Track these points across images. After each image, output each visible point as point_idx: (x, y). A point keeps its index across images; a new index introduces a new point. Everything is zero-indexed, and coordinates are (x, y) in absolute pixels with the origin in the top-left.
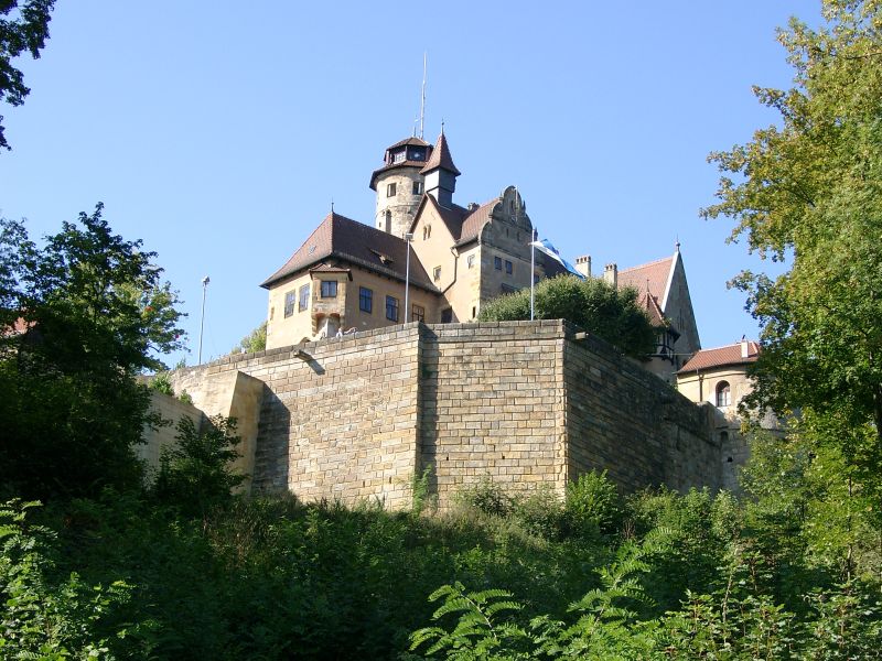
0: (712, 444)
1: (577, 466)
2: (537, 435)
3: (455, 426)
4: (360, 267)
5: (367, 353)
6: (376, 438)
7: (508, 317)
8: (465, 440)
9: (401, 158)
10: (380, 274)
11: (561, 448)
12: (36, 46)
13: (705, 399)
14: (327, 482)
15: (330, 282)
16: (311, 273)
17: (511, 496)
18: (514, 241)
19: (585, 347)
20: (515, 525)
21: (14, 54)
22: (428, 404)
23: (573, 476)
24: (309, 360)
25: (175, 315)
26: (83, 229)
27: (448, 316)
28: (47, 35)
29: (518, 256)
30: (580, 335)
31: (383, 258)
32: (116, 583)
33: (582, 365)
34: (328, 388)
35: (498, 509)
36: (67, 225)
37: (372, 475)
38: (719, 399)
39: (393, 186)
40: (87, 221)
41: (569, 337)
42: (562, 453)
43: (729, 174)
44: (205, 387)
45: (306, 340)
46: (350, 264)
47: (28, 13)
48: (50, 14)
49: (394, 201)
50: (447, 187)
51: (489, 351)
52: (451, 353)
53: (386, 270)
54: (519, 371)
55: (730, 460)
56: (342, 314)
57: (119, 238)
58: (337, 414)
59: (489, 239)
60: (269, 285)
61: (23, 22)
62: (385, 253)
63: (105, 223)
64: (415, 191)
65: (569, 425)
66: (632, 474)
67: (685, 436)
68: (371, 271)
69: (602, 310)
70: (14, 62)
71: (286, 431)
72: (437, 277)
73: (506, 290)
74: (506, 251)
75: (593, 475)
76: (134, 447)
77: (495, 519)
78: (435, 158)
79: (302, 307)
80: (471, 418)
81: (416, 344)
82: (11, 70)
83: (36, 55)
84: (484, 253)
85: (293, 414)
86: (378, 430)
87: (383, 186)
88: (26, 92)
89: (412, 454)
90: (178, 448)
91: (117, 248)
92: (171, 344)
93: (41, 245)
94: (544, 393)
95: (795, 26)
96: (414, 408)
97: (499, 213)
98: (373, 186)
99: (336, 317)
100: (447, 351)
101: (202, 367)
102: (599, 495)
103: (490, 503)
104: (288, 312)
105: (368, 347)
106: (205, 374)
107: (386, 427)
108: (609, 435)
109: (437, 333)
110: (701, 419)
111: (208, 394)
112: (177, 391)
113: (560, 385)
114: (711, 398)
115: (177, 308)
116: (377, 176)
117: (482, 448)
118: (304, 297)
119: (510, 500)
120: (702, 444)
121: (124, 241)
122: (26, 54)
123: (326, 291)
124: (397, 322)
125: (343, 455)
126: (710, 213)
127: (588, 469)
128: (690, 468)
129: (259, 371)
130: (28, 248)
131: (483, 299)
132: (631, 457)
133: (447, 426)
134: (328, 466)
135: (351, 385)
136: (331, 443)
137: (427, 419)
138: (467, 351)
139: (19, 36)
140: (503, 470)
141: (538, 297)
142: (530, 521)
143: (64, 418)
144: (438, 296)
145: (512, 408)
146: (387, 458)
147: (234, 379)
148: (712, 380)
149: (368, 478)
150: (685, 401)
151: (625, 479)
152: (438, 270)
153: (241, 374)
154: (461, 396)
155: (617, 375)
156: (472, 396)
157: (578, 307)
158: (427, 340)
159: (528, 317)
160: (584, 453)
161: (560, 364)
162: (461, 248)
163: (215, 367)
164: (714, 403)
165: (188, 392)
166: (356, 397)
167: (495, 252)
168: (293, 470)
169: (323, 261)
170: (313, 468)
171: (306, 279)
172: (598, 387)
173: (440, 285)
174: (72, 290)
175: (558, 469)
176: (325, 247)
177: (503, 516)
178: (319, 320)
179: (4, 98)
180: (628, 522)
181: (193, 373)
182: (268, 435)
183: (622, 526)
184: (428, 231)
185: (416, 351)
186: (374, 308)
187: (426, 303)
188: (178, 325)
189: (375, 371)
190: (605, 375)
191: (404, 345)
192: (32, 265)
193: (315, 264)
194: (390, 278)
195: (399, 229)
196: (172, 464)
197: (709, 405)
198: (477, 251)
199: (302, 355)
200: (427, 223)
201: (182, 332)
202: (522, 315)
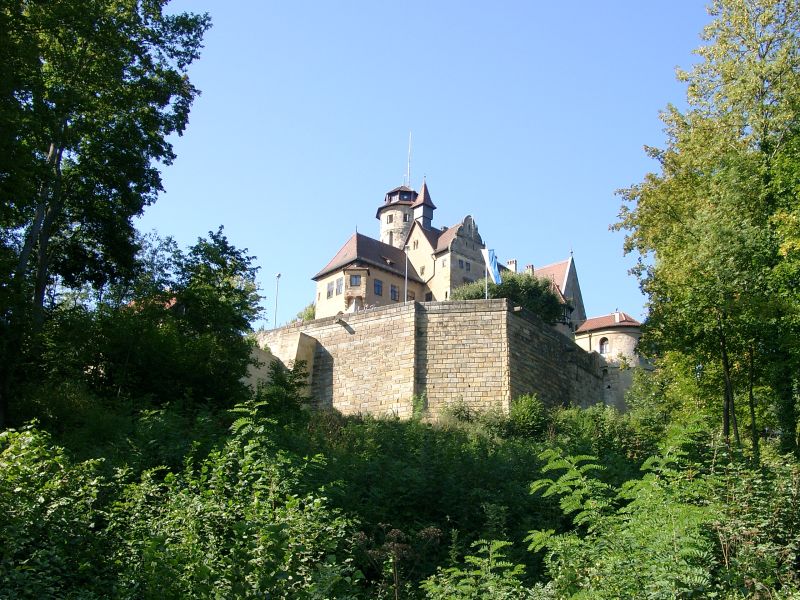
0: (598, 377)
1: (516, 392)
2: (490, 372)
3: (439, 366)
4: (375, 267)
5: (382, 321)
6: (388, 374)
7: (471, 298)
8: (445, 375)
9: (396, 199)
10: (387, 271)
11: (506, 380)
12: (181, 128)
13: (593, 349)
14: (358, 402)
15: (356, 276)
16: (344, 271)
17: (476, 409)
18: (470, 250)
19: (520, 316)
20: (479, 428)
21: (167, 134)
22: (421, 352)
23: (514, 397)
24: (345, 325)
25: (258, 298)
26: (211, 241)
27: (429, 297)
28: (187, 122)
29: (474, 260)
30: (517, 309)
31: (388, 261)
32: (317, 456)
33: (518, 327)
34: (358, 343)
35: (468, 418)
36: (200, 239)
37: (386, 398)
38: (602, 349)
39: (391, 217)
40: (214, 237)
41: (510, 310)
42: (506, 383)
43: (626, 203)
44: (280, 343)
45: (340, 313)
46: (369, 265)
47: (176, 108)
48: (190, 108)
49: (391, 226)
50: (428, 217)
51: (459, 319)
52: (435, 320)
53: (391, 269)
54: (478, 332)
55: (609, 387)
56: (364, 296)
57: (233, 248)
58: (364, 359)
59: (455, 249)
60: (317, 279)
61: (173, 113)
62: (390, 258)
63: (225, 238)
64: (405, 220)
65: (510, 365)
66: (549, 396)
67: (582, 372)
68: (381, 269)
69: (530, 293)
70: (167, 139)
71: (331, 369)
72: (422, 273)
73: (467, 281)
74: (466, 256)
75: (528, 396)
76: (243, 380)
77: (466, 425)
78: (420, 199)
79: (338, 293)
80: (449, 361)
81: (413, 315)
82: (165, 144)
83: (181, 134)
84: (452, 257)
85: (335, 359)
86: (389, 369)
87: (384, 216)
88: (174, 157)
89: (411, 384)
90: (269, 380)
91: (232, 254)
92: (256, 316)
93: (186, 252)
94: (495, 345)
95: (671, 109)
96: (413, 355)
97: (461, 232)
98: (378, 217)
99: (360, 298)
100: (433, 319)
101: (277, 330)
102: (532, 409)
103: (462, 414)
104: (329, 295)
105: (383, 316)
106: (279, 334)
107: (394, 367)
108: (536, 371)
109: (426, 307)
110: (591, 361)
111: (282, 347)
112: (262, 345)
113: (505, 340)
114: (596, 348)
115: (259, 293)
116: (381, 210)
117: (456, 380)
118: (339, 286)
119: (476, 412)
120: (592, 377)
121: (236, 250)
122: (174, 133)
123: (354, 282)
124: (398, 301)
125: (368, 386)
126: (615, 228)
127: (523, 393)
128: (585, 393)
129: (313, 332)
130: (178, 254)
131: (453, 286)
132: (549, 386)
133: (434, 366)
134: (358, 392)
135: (373, 340)
136: (360, 377)
137: (421, 362)
138: (446, 319)
139: (170, 122)
140: (469, 394)
141: (489, 285)
142: (489, 426)
143: (206, 360)
144: (423, 285)
145: (474, 355)
146: (396, 387)
147: (298, 337)
148: (597, 337)
149: (383, 399)
150: (581, 351)
151: (545, 399)
152: (423, 269)
153: (302, 334)
154: (442, 347)
155: (540, 334)
156: (450, 347)
157: (514, 291)
158: (420, 311)
159: (483, 297)
160: (520, 383)
161: (504, 326)
162: (438, 254)
163: (285, 330)
164: (598, 351)
165: (269, 346)
166: (375, 348)
167: (459, 257)
168: (335, 394)
169: (352, 263)
170: (349, 394)
171: (341, 274)
172: (529, 341)
173: (424, 278)
174: (205, 280)
175: (504, 393)
176: (352, 254)
177: (472, 422)
178: (349, 300)
179: (161, 161)
180: (551, 427)
181: (272, 334)
182: (320, 373)
183: (547, 429)
184: (416, 244)
185: (413, 319)
186: (384, 292)
187: (416, 289)
188: (260, 304)
189: (387, 332)
190: (532, 334)
191: (406, 315)
192: (180, 265)
193: (346, 265)
194: (393, 273)
195: (397, 244)
196: (263, 391)
197: (595, 353)
198: (447, 256)
199: (340, 322)
200: (416, 239)
201: (262, 308)
202: (479, 296)
